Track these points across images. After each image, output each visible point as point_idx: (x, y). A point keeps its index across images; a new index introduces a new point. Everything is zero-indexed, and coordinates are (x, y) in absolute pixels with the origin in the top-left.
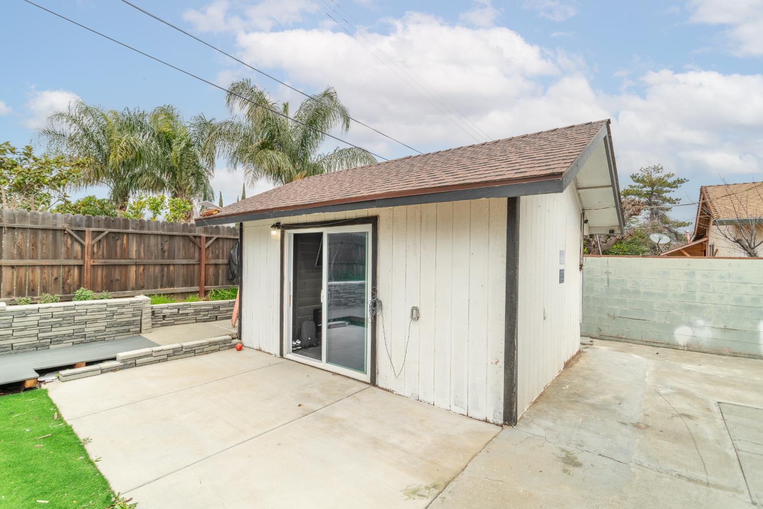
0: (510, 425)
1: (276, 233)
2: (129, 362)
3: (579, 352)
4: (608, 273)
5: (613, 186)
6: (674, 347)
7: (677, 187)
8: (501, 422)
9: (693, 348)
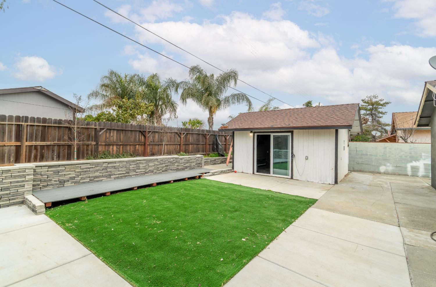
0: (336, 184)
1: (251, 134)
3: (348, 174)
4: (356, 148)
5: (359, 120)
6: (379, 173)
7: (385, 106)
8: (334, 183)
9: (386, 173)
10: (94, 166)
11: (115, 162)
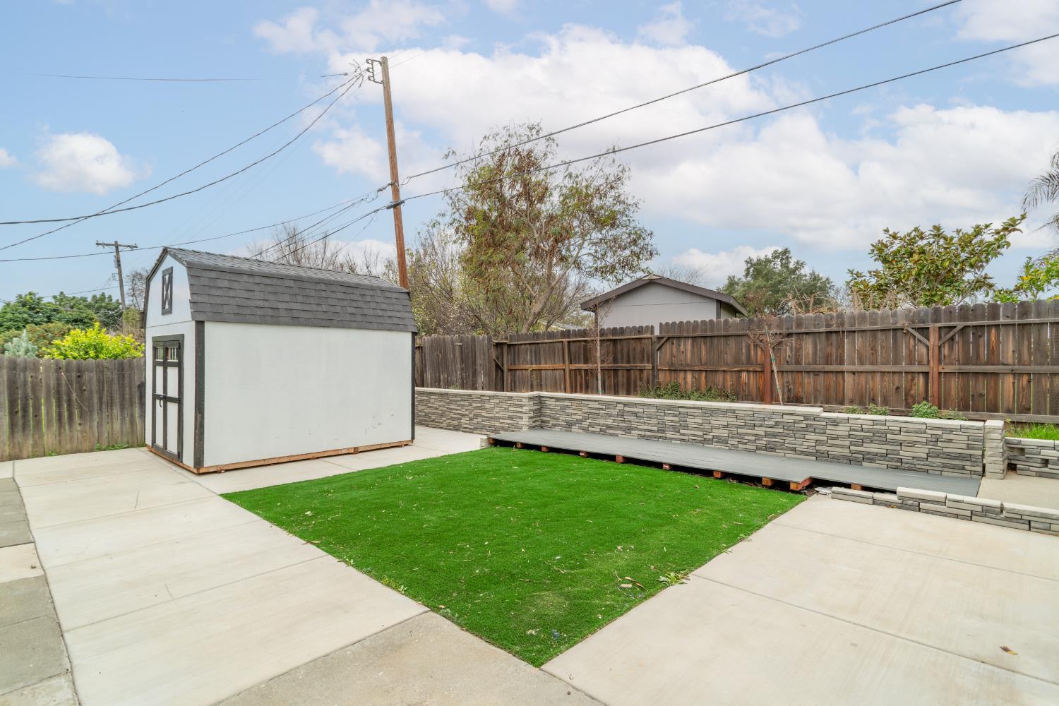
2: (910, 502)
10: (604, 407)
11: (635, 405)
